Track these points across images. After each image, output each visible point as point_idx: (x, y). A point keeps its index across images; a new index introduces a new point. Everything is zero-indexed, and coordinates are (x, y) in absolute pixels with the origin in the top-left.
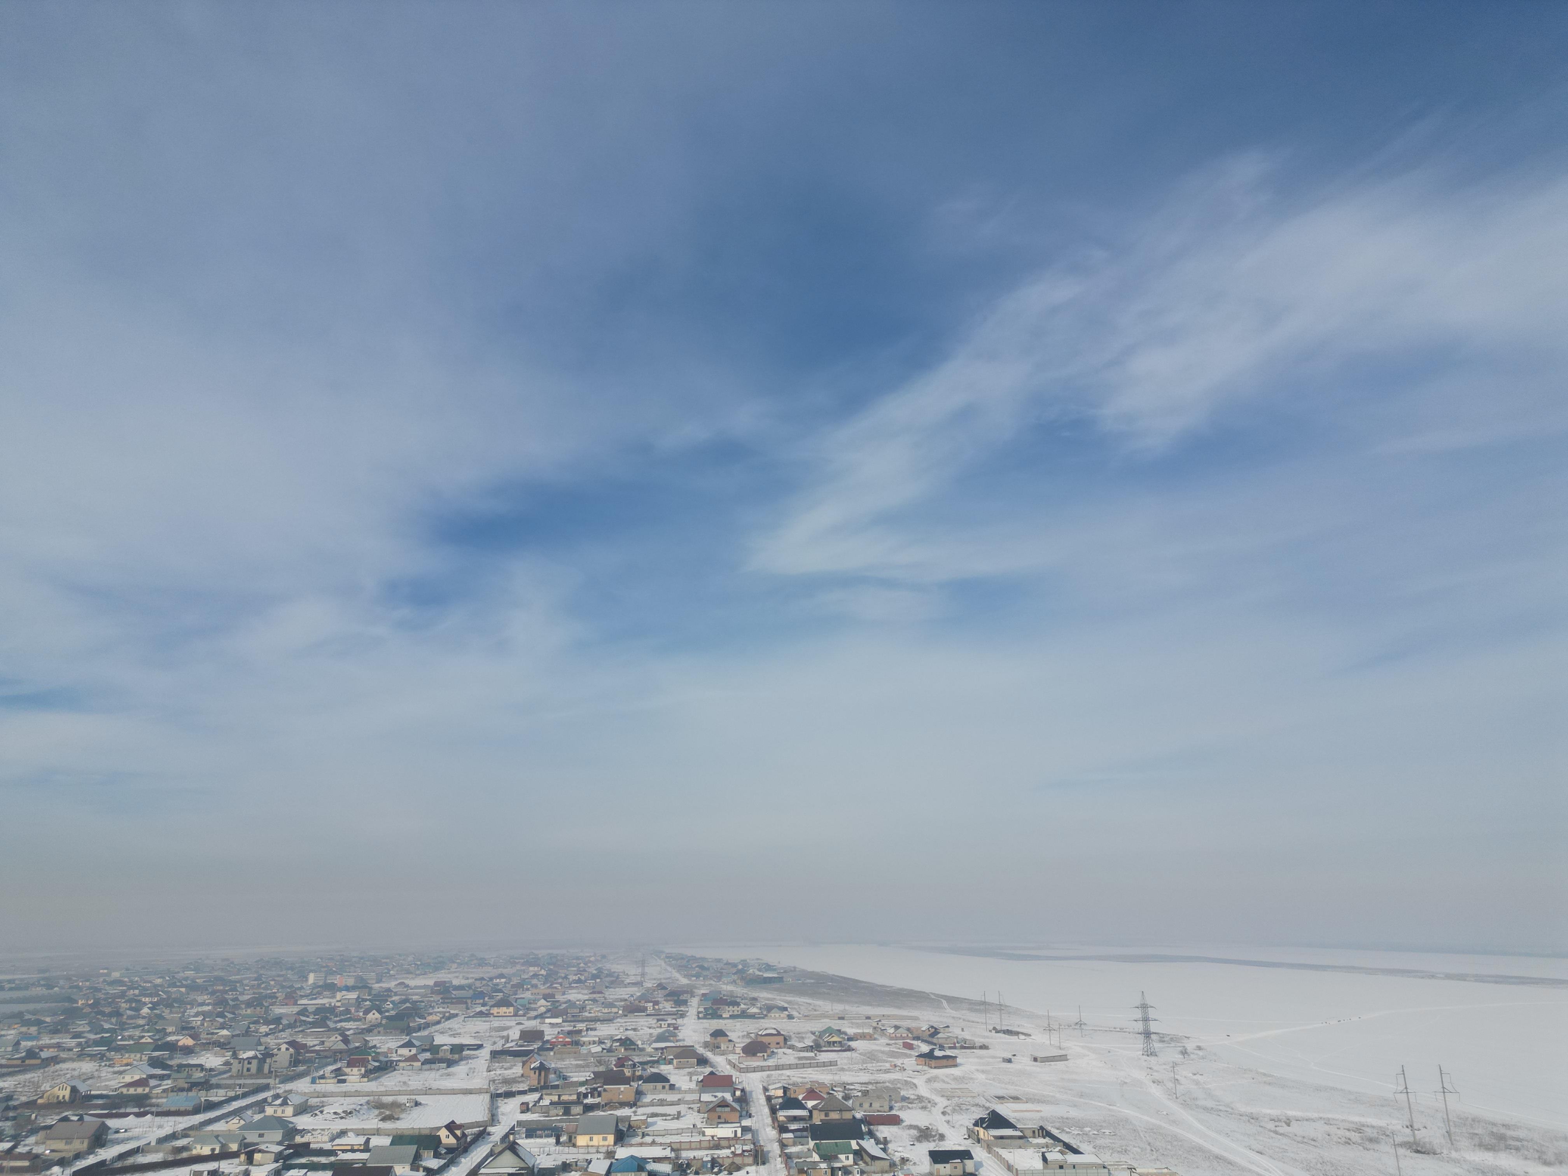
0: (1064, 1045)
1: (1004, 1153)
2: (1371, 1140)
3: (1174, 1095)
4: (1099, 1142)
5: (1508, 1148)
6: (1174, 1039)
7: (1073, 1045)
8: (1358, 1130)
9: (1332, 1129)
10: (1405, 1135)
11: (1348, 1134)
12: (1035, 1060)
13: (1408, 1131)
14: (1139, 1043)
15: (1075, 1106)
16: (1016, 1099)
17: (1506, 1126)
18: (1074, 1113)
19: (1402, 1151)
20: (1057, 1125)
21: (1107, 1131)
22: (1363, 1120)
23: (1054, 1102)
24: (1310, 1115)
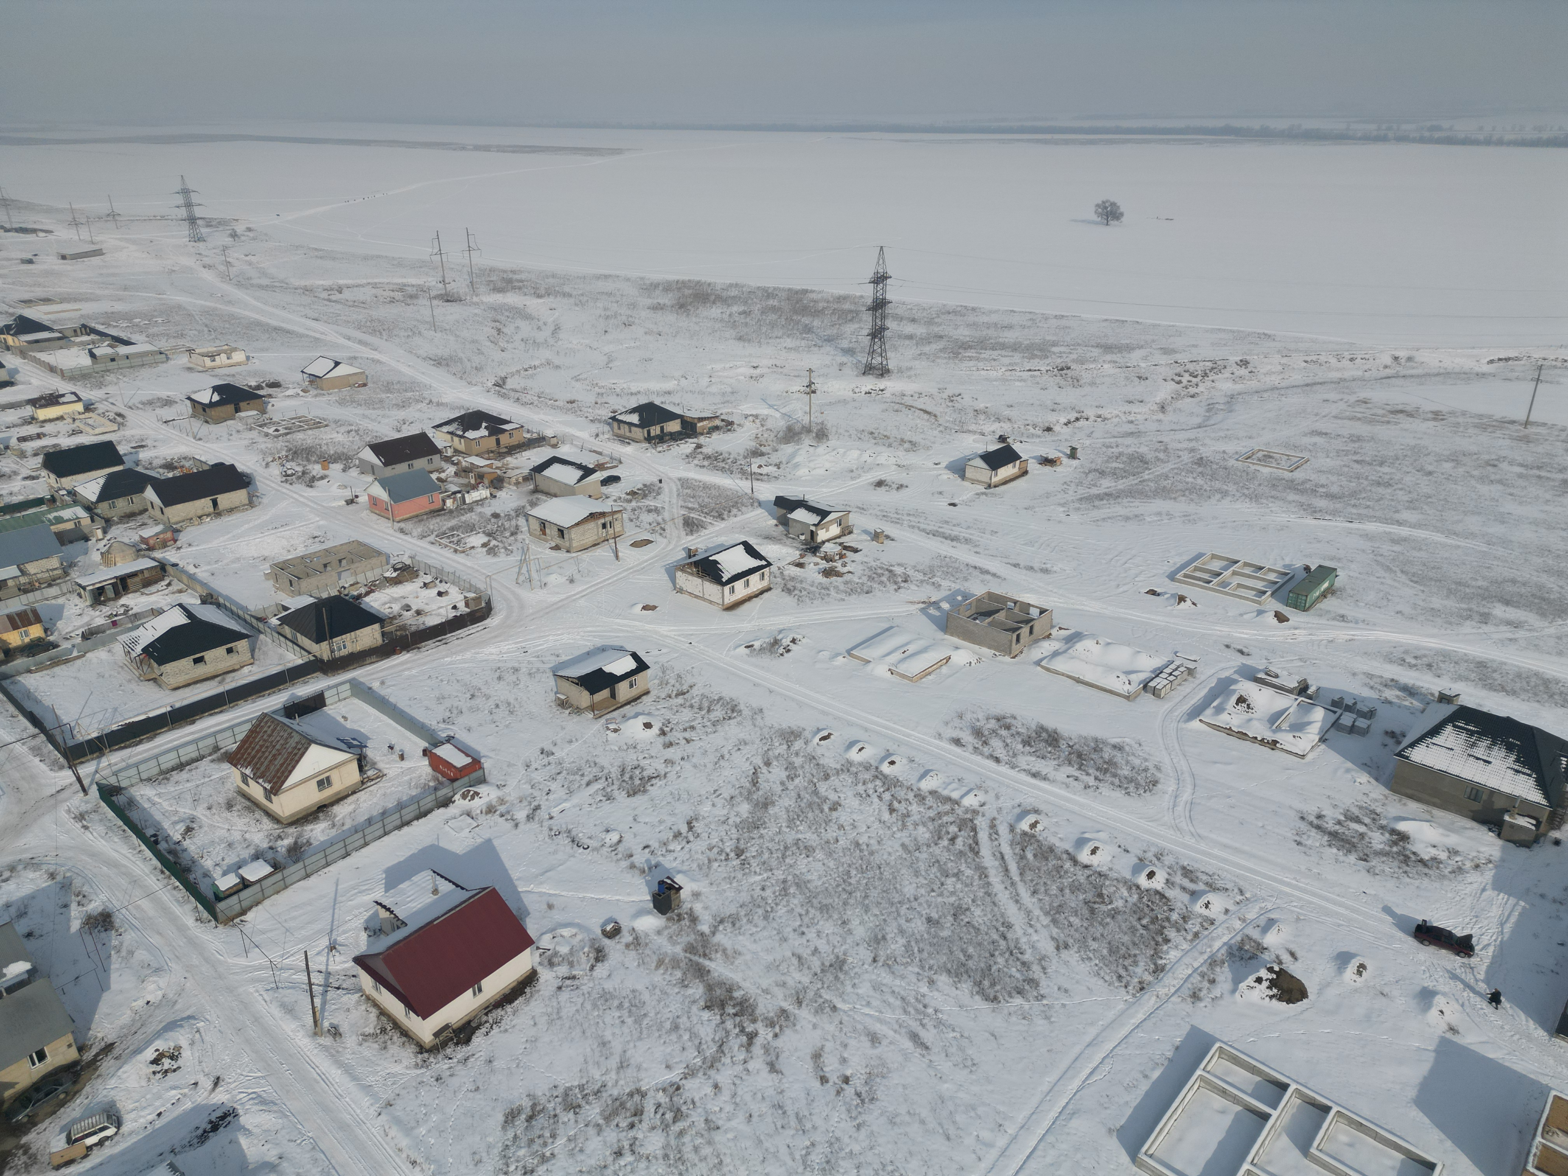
0: (97, 239)
1: (43, 356)
2: (411, 297)
3: (226, 277)
4: (151, 331)
5: (514, 288)
6: (222, 223)
7: (107, 238)
8: (401, 290)
9: (379, 292)
10: (439, 289)
11: (392, 294)
12: (64, 257)
13: (441, 285)
14: (185, 230)
15: (119, 300)
16: (47, 301)
17: (512, 272)
18: (119, 307)
19: (435, 302)
20: (102, 320)
21: (160, 320)
22: (404, 281)
23: (96, 299)
24: (359, 282)
